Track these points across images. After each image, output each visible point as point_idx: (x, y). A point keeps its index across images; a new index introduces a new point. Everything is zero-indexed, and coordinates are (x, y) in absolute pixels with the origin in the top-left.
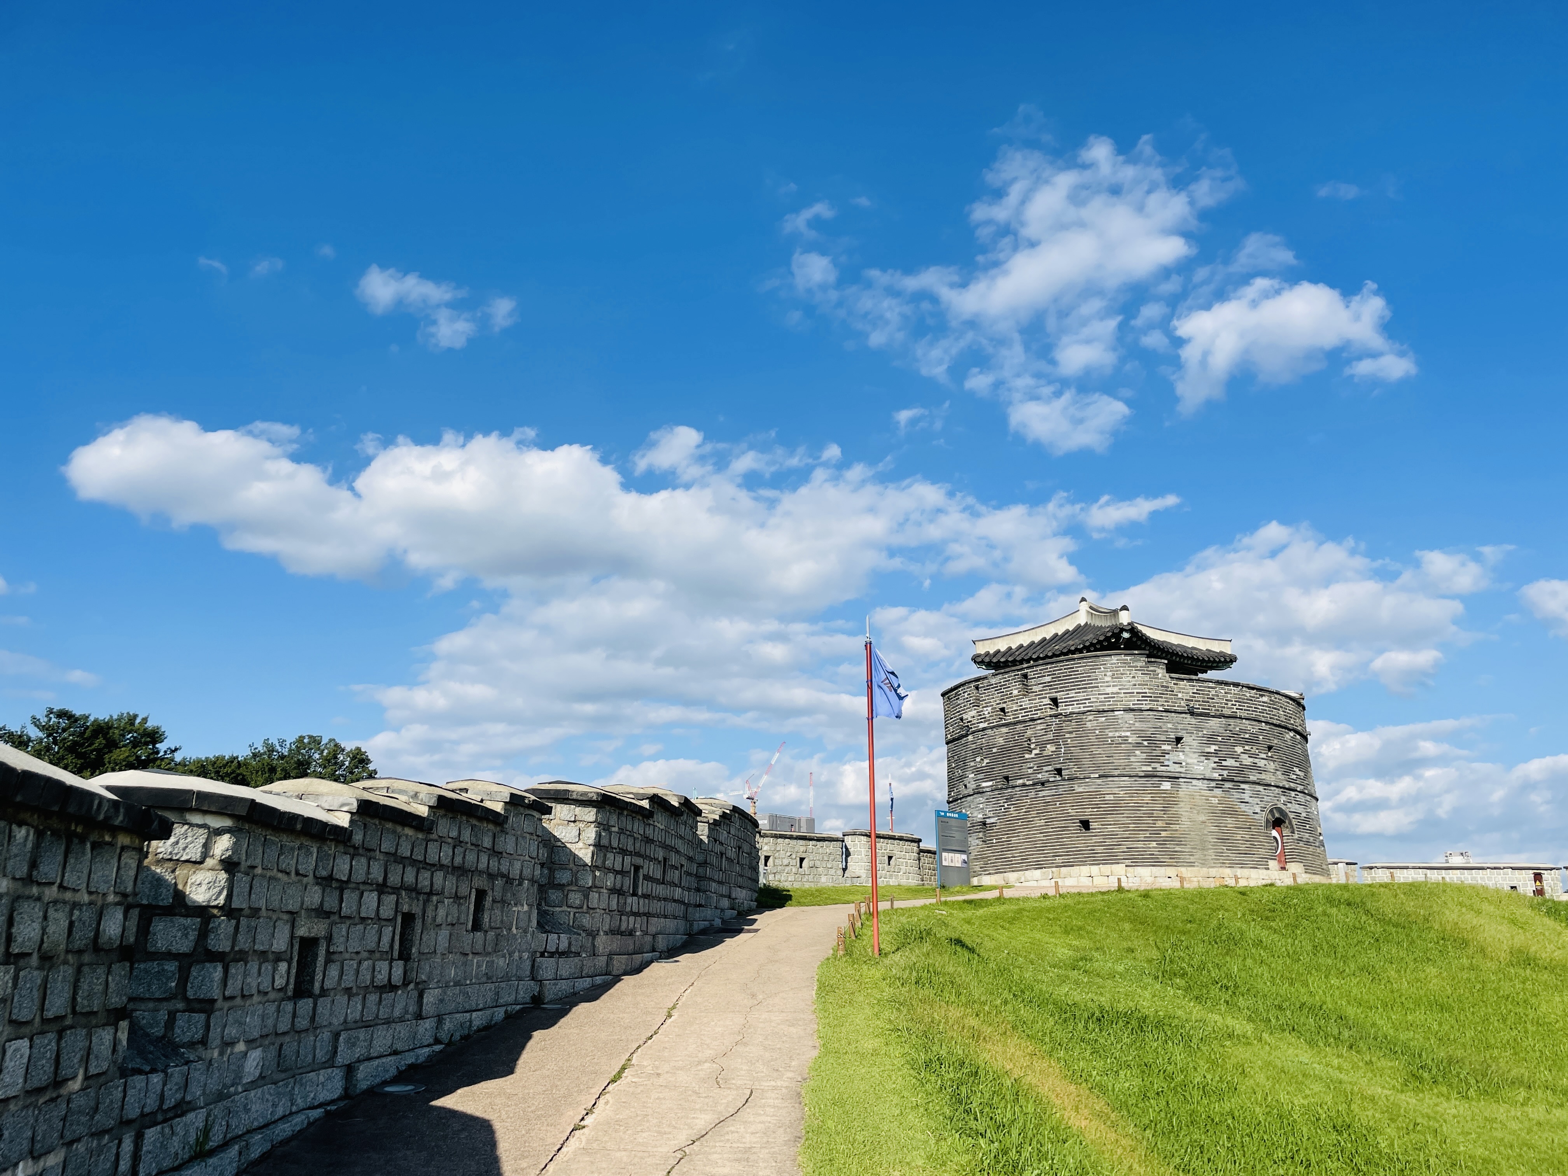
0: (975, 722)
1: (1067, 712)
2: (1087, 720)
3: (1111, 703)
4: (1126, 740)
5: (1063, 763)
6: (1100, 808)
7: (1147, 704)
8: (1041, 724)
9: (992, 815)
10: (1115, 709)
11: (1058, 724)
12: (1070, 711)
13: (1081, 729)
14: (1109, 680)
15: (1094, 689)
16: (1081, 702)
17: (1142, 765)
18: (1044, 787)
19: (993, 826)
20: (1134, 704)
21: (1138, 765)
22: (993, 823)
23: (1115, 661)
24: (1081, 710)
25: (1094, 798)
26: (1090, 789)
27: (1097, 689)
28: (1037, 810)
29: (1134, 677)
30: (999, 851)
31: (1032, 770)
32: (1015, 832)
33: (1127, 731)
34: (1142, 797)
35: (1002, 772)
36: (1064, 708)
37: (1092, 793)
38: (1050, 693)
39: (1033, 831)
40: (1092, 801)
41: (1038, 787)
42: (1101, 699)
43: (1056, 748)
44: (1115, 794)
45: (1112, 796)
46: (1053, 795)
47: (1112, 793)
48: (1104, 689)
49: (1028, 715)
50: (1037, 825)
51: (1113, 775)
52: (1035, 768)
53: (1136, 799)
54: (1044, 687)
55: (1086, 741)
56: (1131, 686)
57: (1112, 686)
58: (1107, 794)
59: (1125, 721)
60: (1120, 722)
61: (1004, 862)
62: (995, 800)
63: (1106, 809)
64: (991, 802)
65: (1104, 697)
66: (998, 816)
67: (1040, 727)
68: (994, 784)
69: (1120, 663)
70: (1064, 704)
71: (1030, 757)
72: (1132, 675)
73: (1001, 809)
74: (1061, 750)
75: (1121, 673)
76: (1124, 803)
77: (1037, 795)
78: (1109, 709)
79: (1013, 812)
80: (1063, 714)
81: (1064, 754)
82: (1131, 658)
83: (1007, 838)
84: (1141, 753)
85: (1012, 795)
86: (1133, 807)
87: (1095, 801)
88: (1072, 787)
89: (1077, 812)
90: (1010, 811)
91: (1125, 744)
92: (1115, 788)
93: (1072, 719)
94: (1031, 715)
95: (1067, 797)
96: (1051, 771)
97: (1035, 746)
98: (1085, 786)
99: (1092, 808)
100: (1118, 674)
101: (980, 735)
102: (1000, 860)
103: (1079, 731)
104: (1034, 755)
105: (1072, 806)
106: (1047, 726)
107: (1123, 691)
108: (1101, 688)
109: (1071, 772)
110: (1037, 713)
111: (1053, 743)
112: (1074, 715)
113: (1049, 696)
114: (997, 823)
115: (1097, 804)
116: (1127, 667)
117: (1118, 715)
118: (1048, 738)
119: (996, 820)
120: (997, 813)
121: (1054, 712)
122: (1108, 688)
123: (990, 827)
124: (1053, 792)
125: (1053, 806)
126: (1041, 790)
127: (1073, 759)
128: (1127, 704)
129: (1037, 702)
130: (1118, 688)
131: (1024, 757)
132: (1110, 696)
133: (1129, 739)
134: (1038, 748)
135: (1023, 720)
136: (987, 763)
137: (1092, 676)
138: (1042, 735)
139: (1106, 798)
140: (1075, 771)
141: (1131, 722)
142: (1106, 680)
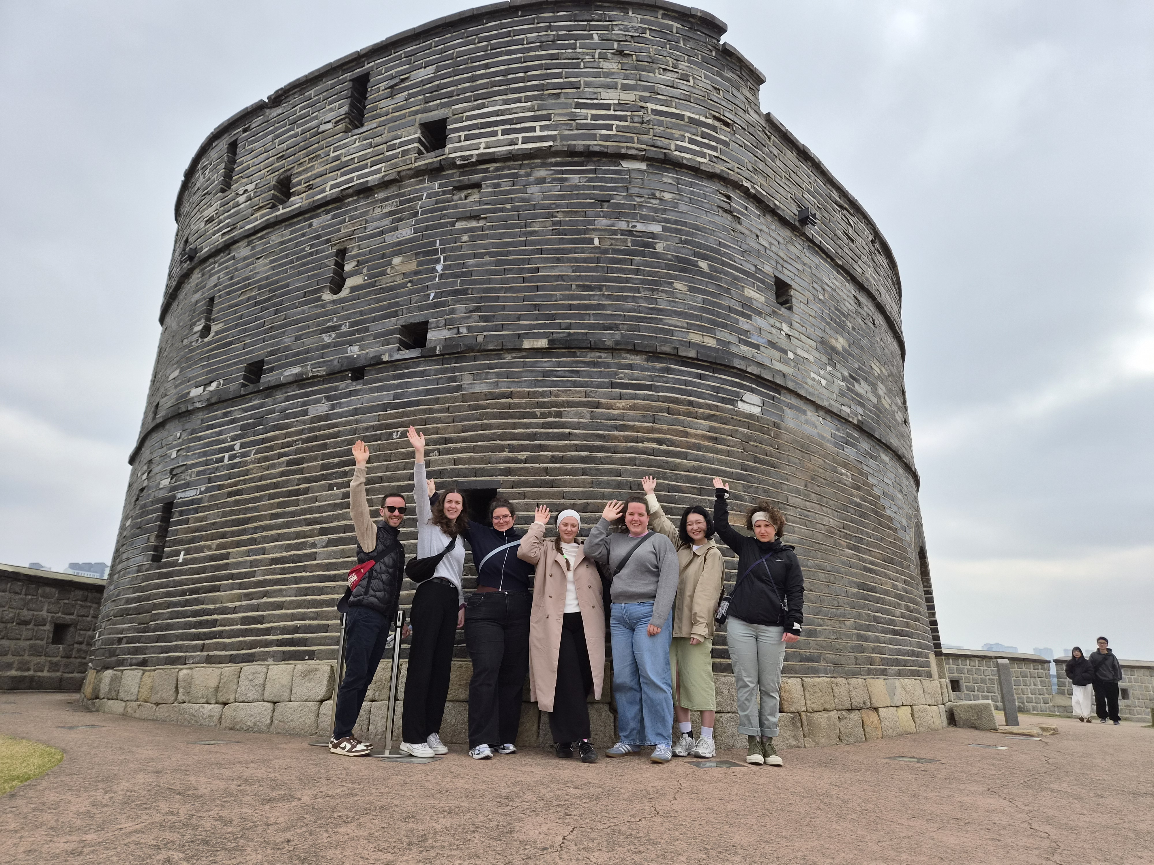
1: (472, 156)
2: (531, 179)
3: (614, 132)
4: (646, 245)
5: (436, 305)
6: (541, 448)
7: (715, 159)
8: (387, 199)
9: (194, 478)
10: (623, 151)
11: (437, 194)
12: (482, 151)
13: (508, 206)
14: (613, 70)
15: (564, 91)
16: (518, 126)
17: (689, 326)
18: (361, 381)
19: (188, 512)
20: (678, 149)
21: (679, 324)
22: (192, 502)
23: (634, 24)
24: (516, 147)
25: (524, 416)
26: (514, 384)
27: (575, 90)
28: (324, 457)
29: (685, 78)
30: (188, 590)
31: (333, 335)
32: (245, 529)
33: (654, 220)
34: (682, 424)
35: (247, 353)
36: (463, 143)
37: (517, 401)
38: (424, 111)
39: (298, 523)
40: (514, 426)
41: (342, 385)
42: (583, 118)
43: (419, 264)
44: (598, 405)
45: (585, 410)
46: (385, 407)
47: (588, 401)
48: (595, 93)
49: (351, 180)
50: (317, 504)
51: (595, 342)
52: (344, 329)
53: (665, 427)
54: (410, 96)
55: (521, 239)
56: (677, 100)
57: (619, 86)
58: (570, 404)
59: (649, 192)
60: (634, 190)
61: (190, 625)
62: (212, 433)
63: (561, 454)
64: (200, 439)
65: (592, 115)
66: (210, 481)
67: (379, 210)
68: (221, 387)
69: (648, 32)
70: (463, 134)
71: (335, 297)
72: (680, 71)
73: (222, 460)
74: (434, 268)
75: (650, 57)
76: (627, 439)
77: (333, 407)
78: (605, 150)
79: (252, 466)
80: (458, 163)
81: (441, 277)
82: (680, 26)
83: (219, 547)
84: (689, 291)
85: (261, 415)
86: (653, 452)
87: (527, 426)
88: (454, 379)
89: (456, 462)
90: (245, 464)
91: (643, 254)
92: (600, 386)
93: (485, 179)
94: (359, 177)
95: (431, 411)
96: (392, 332)
97: (357, 266)
98: (498, 375)
99: (512, 449)
100: (641, 58)
101: (217, 265)
102: (183, 620)
103: (502, 210)
104: (348, 291)
105: (443, 441)
106: (401, 203)
107: (651, 106)
108: (586, 90)
109: (455, 331)
110: (379, 171)
111: (411, 249)
112: (492, 166)
113: (420, 119)
114: (200, 501)
115: (533, 437)
116: (668, 46)
117: (629, 171)
118: (398, 238)
119: (201, 493)
120: (208, 472)
121: (430, 159)
122: (609, 90)
123: (181, 513)
124: (387, 397)
125: (379, 442)
126: (351, 394)
127: (470, 292)
128: (659, 144)
129: (384, 140)
130: (638, 97)
131: (319, 299)
132: (612, 112)
133: (656, 243)
134: (365, 271)
135: (334, 196)
136: (217, 333)
137: (564, 56)
138: (382, 233)
139: (567, 417)
140: (469, 329)
141: (667, 196)
142: (605, 70)
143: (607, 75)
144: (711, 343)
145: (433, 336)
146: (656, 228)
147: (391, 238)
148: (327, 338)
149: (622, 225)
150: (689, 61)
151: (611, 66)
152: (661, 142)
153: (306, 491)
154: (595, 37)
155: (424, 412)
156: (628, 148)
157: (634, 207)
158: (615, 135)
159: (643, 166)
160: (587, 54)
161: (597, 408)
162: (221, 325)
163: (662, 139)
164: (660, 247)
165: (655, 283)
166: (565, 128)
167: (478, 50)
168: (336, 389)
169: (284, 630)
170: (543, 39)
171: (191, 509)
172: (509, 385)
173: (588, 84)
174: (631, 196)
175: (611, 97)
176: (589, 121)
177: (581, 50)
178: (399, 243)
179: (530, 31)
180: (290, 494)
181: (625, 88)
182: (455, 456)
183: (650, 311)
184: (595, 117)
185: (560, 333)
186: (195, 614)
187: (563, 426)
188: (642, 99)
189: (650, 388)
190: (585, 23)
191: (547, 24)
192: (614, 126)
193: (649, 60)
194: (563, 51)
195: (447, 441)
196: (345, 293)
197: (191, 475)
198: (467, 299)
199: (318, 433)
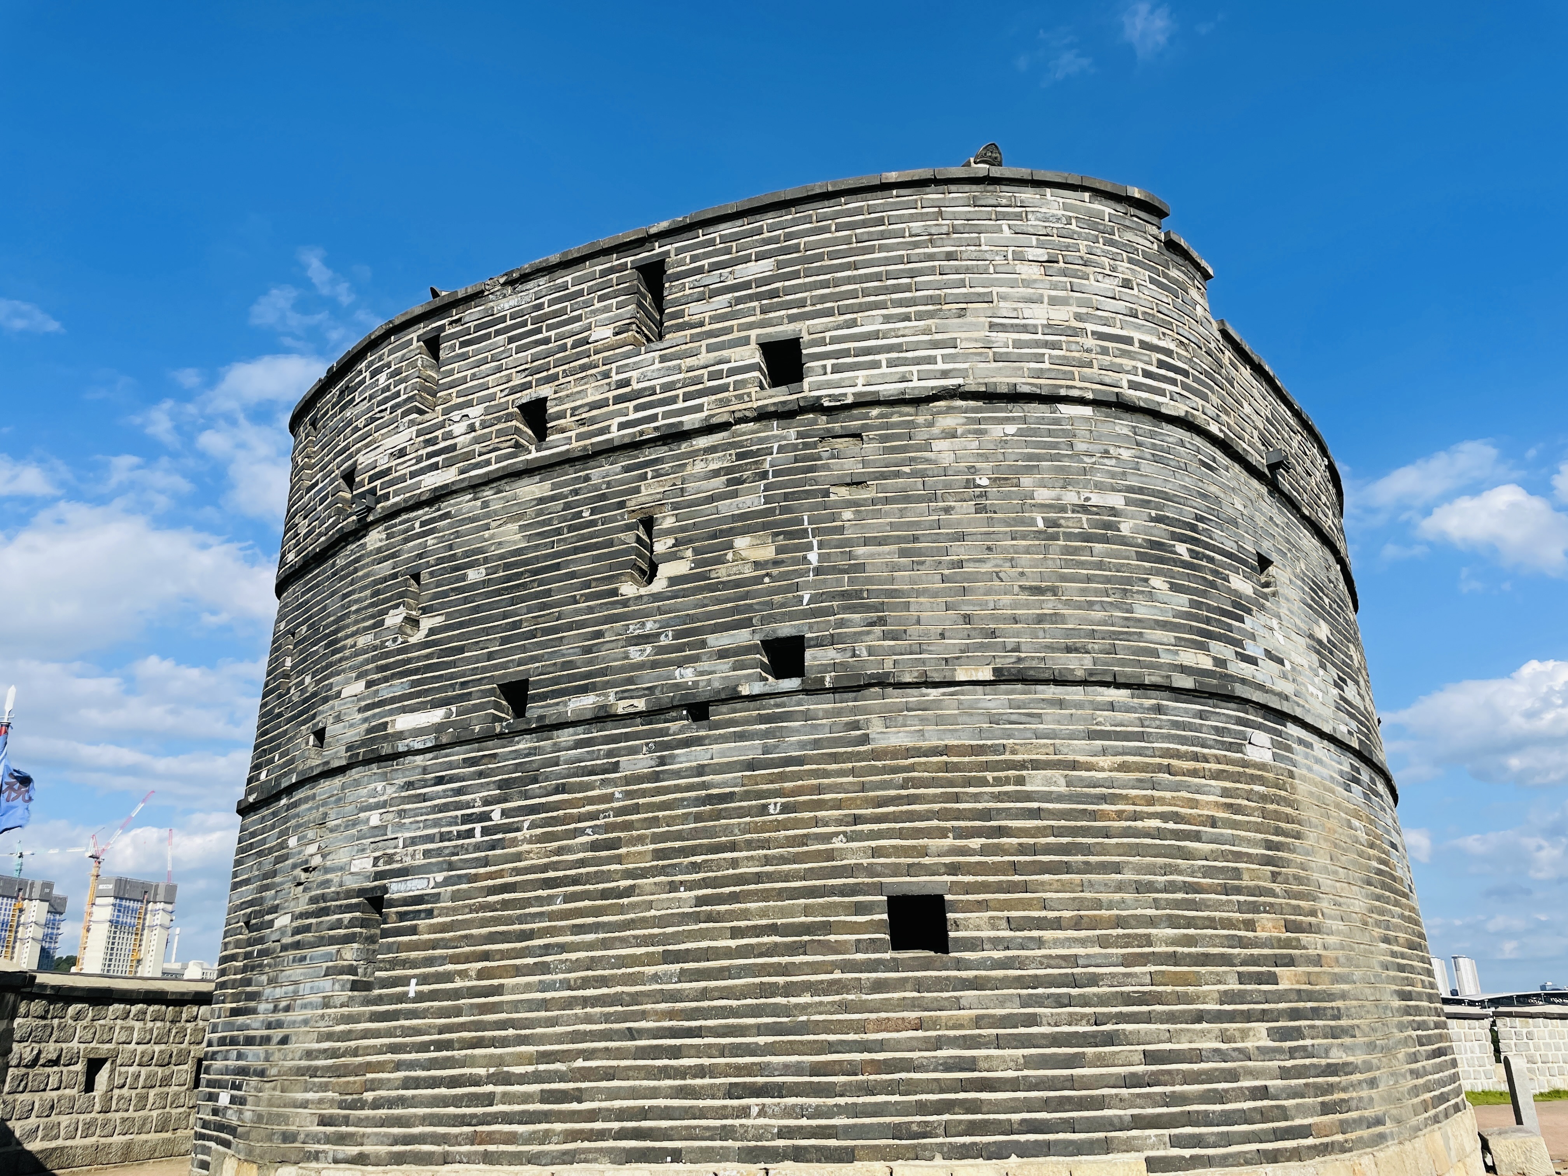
0: (404, 471)
1: (845, 395)
2: (935, 430)
3: (1046, 365)
4: (1108, 526)
5: (814, 613)
6: (1001, 832)
7: (1176, 396)
8: (712, 449)
9: (420, 861)
10: (1063, 392)
11: (795, 448)
12: (860, 389)
13: (907, 469)
14: (1034, 277)
15: (970, 305)
16: (910, 355)
17: (1179, 642)
18: (705, 722)
19: (416, 915)
20: (1133, 385)
21: (1165, 640)
22: (419, 900)
23: (1055, 212)
24: (910, 384)
25: (969, 783)
26: (949, 735)
27: (986, 305)
28: (656, 838)
29: (1127, 284)
30: (432, 1042)
31: (649, 648)
32: (527, 947)
33: (1114, 489)
34: (1188, 788)
35: (496, 667)
36: (829, 377)
37: (955, 759)
38: (762, 325)
39: (625, 942)
40: (957, 798)
41: (674, 726)
42: (1001, 344)
43: (779, 550)
44: (1074, 765)
45: (1057, 775)
46: (751, 765)
47: (1059, 760)
48: (1015, 309)
49: (654, 418)
50: (653, 913)
51: (1060, 672)
52: (664, 641)
53: (1168, 795)
54: (739, 301)
55: (930, 518)
56: (1121, 316)
57: (1046, 300)
58: (1036, 765)
59: (1101, 448)
60: (1080, 446)
61: (445, 1102)
62: (444, 791)
63: (1031, 841)
64: (424, 798)
65: (1014, 341)
66: (451, 867)
67: (703, 465)
68: (453, 718)
69: (1074, 221)
70: (829, 363)
71: (643, 591)
72: (1121, 276)
73: (470, 834)
74: (805, 557)
75: (1082, 258)
76: (1120, 816)
77: (662, 761)
78: (1038, 391)
79: (526, 847)
80: (826, 404)
81: (818, 571)
82: (1113, 212)
83: (482, 974)
84: (1171, 589)
85: (535, 766)
86: (1159, 834)
87: (976, 797)
88: (856, 726)
89: (876, 852)
90: (514, 842)
91: (1106, 540)
92: (1072, 736)
93: (867, 428)
94: (666, 415)
95: (827, 774)
96: (749, 650)
97: (674, 546)
98: (923, 720)
99: (960, 834)
100: (1070, 260)
101: (417, 525)
102: (429, 1091)
103: (898, 475)
104: (665, 583)
105: (851, 819)
106: (739, 456)
107: (1090, 327)
108: (1002, 304)
109: (850, 654)
110: (699, 408)
111: (765, 527)
112: (875, 412)
113: (758, 336)
114: (436, 897)
115: (986, 814)
116: (1101, 240)
117: (1071, 419)
118: (739, 509)
119: (437, 885)
120: (447, 851)
121: (780, 396)
122: (1032, 305)
123: (402, 916)
124: (752, 749)
125: (748, 819)
126: (687, 743)
127: (865, 595)
128: (1107, 380)
129: (702, 363)
130: (1071, 314)
131: (615, 592)
132: (1039, 336)
133: (1119, 522)
134: (689, 553)
135: (627, 440)
136: (432, 631)
137: (964, 256)
138: (712, 499)
139: (1032, 784)
140: (871, 651)
141: (1126, 454)
142: (1023, 277)
143: (1026, 283)
144: (1206, 663)
145: (812, 657)
146: (1117, 500)
147: (728, 507)
148: (636, 654)
149: (1071, 497)
150: (1131, 261)
151: (1030, 271)
152: (1110, 377)
153: (629, 892)
154: (1005, 228)
155: (815, 774)
156: (1069, 387)
157: (1085, 471)
158: (1049, 369)
159: (1088, 411)
160: (997, 253)
161: (1074, 769)
162: (441, 619)
163: (1110, 373)
164: (1126, 528)
165: (1129, 581)
166: (979, 358)
167: (835, 242)
168: (664, 732)
169: (621, 1115)
170: (933, 231)
171: (420, 911)
172: (941, 734)
173: (1002, 297)
174: (1079, 455)
175: (1038, 315)
176: (1010, 350)
177: (988, 248)
178: (743, 517)
179: (912, 218)
180: (605, 894)
181: (1054, 302)
182: (873, 844)
183: (1125, 622)
184: (1017, 344)
185: (1007, 661)
186: (453, 1082)
187: (1028, 797)
188: (1078, 317)
189: (1140, 736)
190: (990, 209)
191: (937, 209)
192: (1047, 356)
193: (1081, 262)
194: (963, 248)
195: (857, 820)
196: (659, 585)
197: (413, 856)
198: (862, 605)
199: (641, 801)
